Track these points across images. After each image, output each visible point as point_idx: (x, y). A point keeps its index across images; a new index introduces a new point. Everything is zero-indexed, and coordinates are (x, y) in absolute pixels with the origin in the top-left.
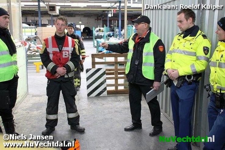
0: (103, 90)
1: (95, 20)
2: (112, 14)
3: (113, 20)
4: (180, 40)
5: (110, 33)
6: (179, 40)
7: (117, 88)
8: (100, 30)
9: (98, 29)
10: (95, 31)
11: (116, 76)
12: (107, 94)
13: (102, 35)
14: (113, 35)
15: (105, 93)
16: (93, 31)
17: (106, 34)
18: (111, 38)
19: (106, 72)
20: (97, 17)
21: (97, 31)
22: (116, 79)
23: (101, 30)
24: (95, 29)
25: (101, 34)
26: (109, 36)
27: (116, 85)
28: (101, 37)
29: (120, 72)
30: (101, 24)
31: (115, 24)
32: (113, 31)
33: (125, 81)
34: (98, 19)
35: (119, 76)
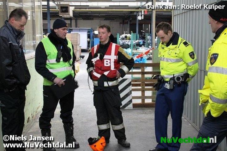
0: (128, 102)
1: (120, 23)
2: (143, 16)
3: (145, 24)
4: (165, 48)
5: (140, 41)
6: (163, 48)
7: (143, 100)
8: (126, 37)
9: (123, 36)
10: (120, 38)
11: (143, 88)
12: (133, 108)
13: (129, 43)
14: (144, 44)
15: (131, 106)
16: (117, 39)
17: (134, 42)
18: (140, 48)
19: (132, 83)
20: (122, 20)
21: (123, 39)
22: (143, 91)
23: (128, 38)
24: (120, 36)
25: (127, 42)
26: (139, 45)
27: (143, 97)
28: (127, 47)
29: (147, 84)
30: (128, 29)
31: (147, 29)
32: (143, 38)
33: (153, 93)
34: (123, 23)
35: (146, 87)
